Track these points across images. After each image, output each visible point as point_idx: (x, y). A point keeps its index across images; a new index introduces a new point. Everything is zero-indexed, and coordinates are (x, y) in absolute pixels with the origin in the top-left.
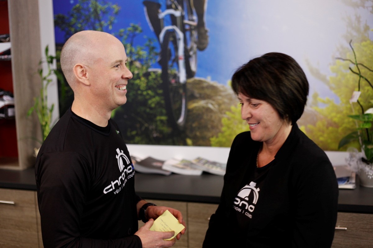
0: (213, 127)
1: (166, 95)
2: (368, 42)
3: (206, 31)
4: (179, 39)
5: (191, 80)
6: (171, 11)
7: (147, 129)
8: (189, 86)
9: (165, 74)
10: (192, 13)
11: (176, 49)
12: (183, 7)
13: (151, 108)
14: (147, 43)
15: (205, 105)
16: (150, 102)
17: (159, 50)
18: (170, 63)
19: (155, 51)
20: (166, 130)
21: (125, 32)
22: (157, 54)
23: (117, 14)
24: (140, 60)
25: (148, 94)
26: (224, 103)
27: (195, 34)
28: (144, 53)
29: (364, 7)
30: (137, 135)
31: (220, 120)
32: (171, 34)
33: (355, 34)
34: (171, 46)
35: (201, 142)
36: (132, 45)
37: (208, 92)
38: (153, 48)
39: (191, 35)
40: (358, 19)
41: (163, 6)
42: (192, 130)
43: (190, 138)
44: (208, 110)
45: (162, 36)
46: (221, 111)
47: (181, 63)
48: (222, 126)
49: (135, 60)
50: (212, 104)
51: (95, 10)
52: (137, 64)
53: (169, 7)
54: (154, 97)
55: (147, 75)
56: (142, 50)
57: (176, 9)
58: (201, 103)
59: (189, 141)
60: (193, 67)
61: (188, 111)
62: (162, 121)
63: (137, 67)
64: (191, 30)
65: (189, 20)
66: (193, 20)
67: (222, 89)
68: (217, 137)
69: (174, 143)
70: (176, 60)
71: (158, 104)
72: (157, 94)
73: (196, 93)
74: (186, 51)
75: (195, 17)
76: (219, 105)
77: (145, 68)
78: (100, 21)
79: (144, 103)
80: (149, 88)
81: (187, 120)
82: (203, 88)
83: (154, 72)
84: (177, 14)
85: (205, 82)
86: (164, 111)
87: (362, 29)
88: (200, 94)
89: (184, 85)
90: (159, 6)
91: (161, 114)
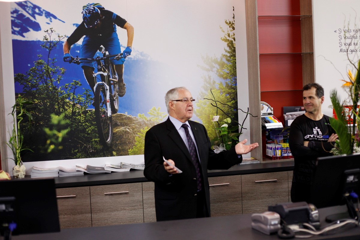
0: (129, 143)
1: (98, 125)
2: (215, 90)
3: (124, 85)
4: (107, 90)
5: (114, 115)
6: (101, 73)
7: (86, 147)
8: (113, 119)
9: (97, 111)
10: (115, 74)
11: (105, 96)
12: (109, 70)
13: (88, 134)
14: (85, 92)
15: (124, 129)
16: (87, 130)
17: (93, 97)
18: (101, 105)
19: (90, 97)
20: (99, 147)
21: (69, 86)
22: (91, 99)
23: (63, 73)
24: (79, 103)
25: (86, 125)
26: (136, 127)
27: (117, 87)
28: (82, 99)
29: (212, 71)
30: (78, 152)
31: (134, 138)
32: (101, 86)
33: (208, 85)
34: (101, 94)
35: (122, 153)
36: (74, 94)
37: (126, 121)
38: (89, 95)
39: (115, 87)
40: (210, 77)
41: (96, 69)
42: (116, 145)
43: (115, 151)
44: (126, 132)
45: (95, 88)
46: (134, 133)
47: (108, 104)
48: (135, 142)
49: (77, 104)
50: (128, 129)
51: (47, 71)
52: (78, 106)
53: (99, 70)
54: (90, 127)
55: (85, 112)
56: (82, 97)
57: (104, 71)
58: (122, 128)
59: (114, 153)
60: (116, 107)
61: (113, 134)
62: (96, 141)
63: (78, 108)
64: (114, 84)
65: (113, 78)
66: (115, 78)
67: (135, 119)
68: (132, 149)
69: (104, 156)
70: (105, 103)
71: (93, 130)
72: (92, 125)
73: (119, 123)
74: (111, 97)
75: (117, 77)
76: (133, 129)
77: (83, 108)
78: (51, 78)
79: (84, 131)
80: (86, 121)
81: (112, 140)
82: (123, 119)
83: (90, 111)
84: (105, 74)
85: (124, 115)
86: (97, 135)
87: (212, 83)
88: (121, 123)
89: (111, 118)
90: (93, 69)
91: (96, 137)
